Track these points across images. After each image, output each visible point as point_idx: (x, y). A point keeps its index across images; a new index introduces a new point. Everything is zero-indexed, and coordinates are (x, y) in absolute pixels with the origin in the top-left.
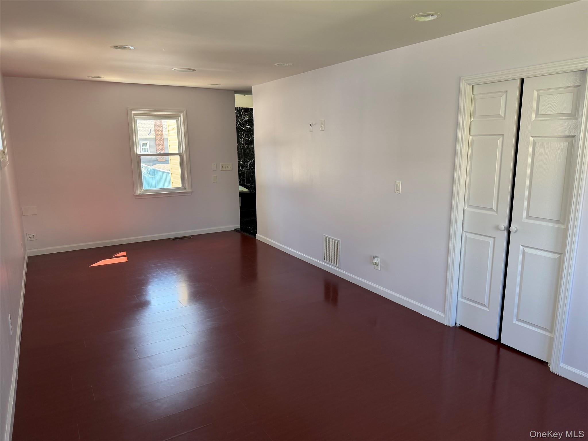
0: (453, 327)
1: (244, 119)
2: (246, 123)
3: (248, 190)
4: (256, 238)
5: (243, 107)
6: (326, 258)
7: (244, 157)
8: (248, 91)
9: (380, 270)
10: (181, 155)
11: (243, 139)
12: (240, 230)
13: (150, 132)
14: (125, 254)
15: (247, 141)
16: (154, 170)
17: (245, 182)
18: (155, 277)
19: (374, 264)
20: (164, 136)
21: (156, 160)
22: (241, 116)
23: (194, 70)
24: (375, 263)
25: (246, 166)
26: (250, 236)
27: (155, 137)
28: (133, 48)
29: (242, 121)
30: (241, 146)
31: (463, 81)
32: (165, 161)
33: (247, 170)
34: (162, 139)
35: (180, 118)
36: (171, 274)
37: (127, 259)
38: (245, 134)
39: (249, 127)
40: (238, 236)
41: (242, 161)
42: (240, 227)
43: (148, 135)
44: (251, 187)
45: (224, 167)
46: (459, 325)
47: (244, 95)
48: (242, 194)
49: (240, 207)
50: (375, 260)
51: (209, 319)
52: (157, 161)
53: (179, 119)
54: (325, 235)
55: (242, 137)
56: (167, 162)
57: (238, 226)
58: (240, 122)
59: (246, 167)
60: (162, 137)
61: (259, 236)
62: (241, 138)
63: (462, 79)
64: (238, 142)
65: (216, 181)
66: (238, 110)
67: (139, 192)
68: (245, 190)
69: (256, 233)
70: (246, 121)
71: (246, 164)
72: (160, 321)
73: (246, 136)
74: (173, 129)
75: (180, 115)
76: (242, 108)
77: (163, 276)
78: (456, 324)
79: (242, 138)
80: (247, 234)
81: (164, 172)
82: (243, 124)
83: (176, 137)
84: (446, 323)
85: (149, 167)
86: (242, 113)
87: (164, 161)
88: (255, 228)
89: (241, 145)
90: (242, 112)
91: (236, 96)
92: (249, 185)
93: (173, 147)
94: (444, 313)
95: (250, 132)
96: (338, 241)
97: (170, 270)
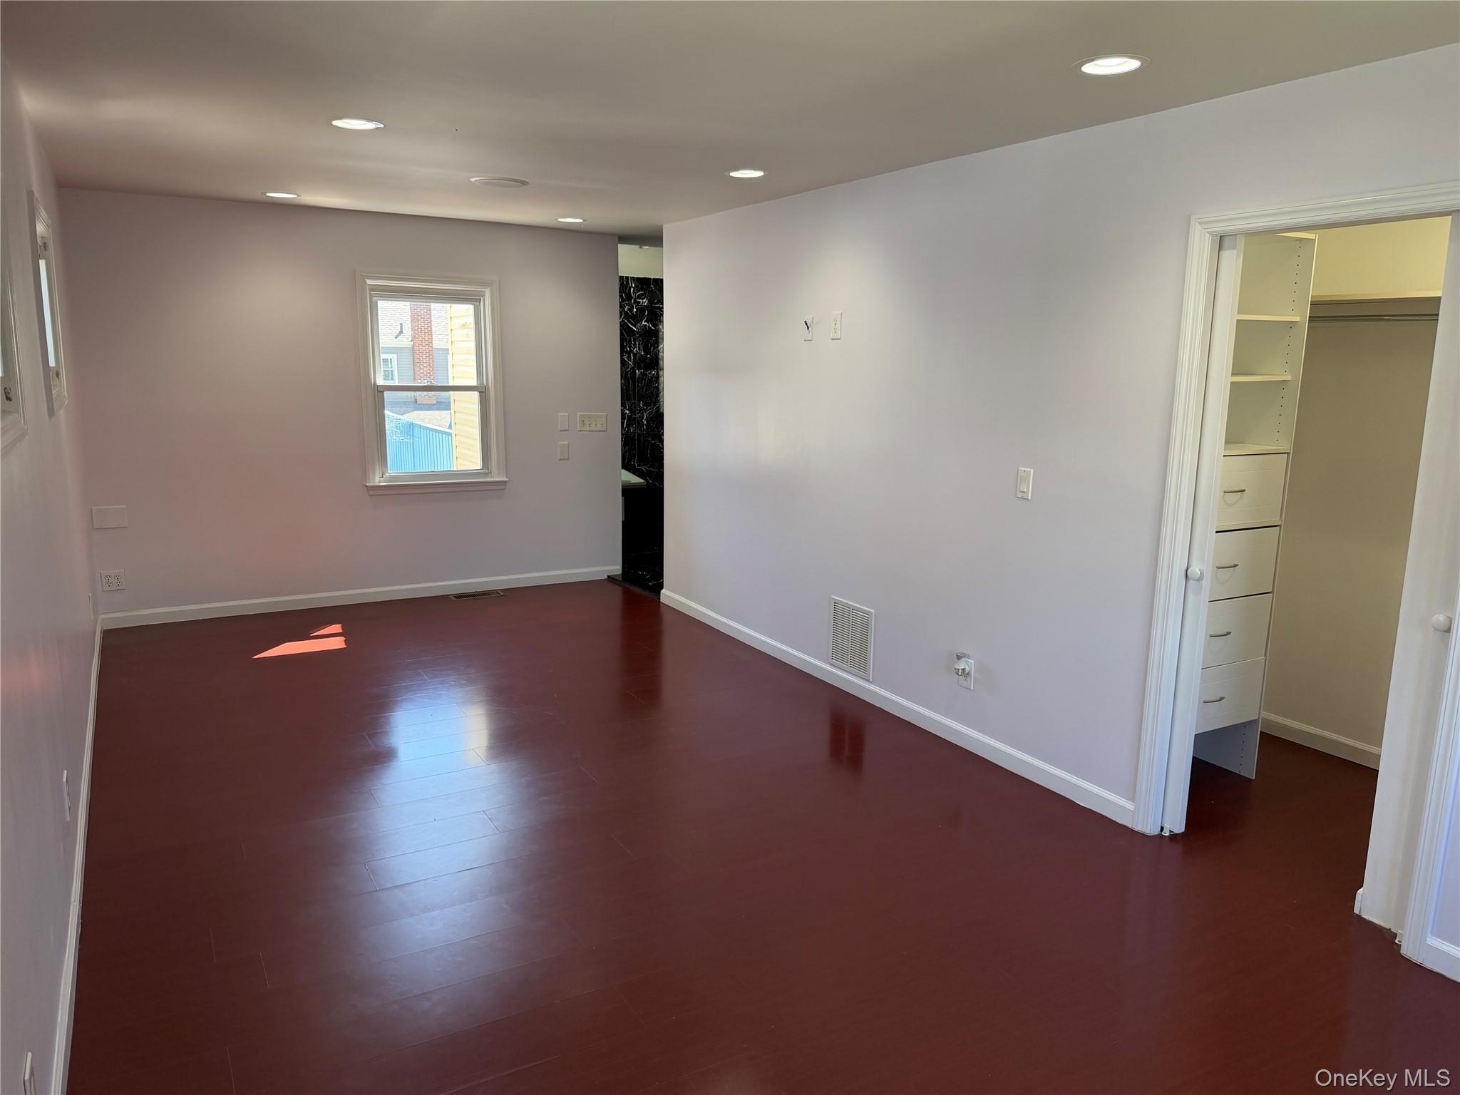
0: (1155, 836)
1: (638, 305)
2: (643, 316)
3: (643, 481)
4: (661, 600)
5: (636, 276)
6: (837, 655)
7: (634, 399)
8: (652, 238)
9: (972, 689)
10: (482, 391)
11: (634, 354)
12: (620, 579)
13: (401, 332)
14: (340, 630)
15: (643, 359)
16: (412, 426)
17: (634, 462)
18: (415, 690)
19: (958, 674)
20: (434, 342)
21: (413, 400)
22: (629, 297)
23: (524, 183)
24: (960, 671)
25: (638, 421)
26: (646, 594)
27: (412, 343)
28: (382, 126)
29: (631, 310)
30: (627, 373)
31: (1198, 225)
32: (434, 405)
33: (641, 430)
34: (430, 348)
35: (484, 300)
36: (453, 683)
37: (345, 641)
38: (637, 343)
39: (649, 326)
40: (616, 593)
41: (628, 410)
42: (620, 572)
43: (396, 338)
44: (649, 473)
45: (587, 422)
46: (1171, 831)
47: (641, 247)
48: (628, 491)
49: (623, 522)
50: (961, 665)
51: (544, 798)
52: (416, 402)
53: (480, 302)
54: (836, 598)
55: (630, 349)
56: (445, 406)
57: (616, 568)
58: (626, 313)
59: (640, 424)
60: (430, 345)
61: (668, 595)
62: (629, 353)
63: (1193, 221)
64: (623, 363)
65: (566, 457)
66: (624, 282)
67: (377, 480)
68: (635, 479)
69: (662, 588)
70: (641, 310)
71: (637, 416)
72: (427, 799)
73: (642, 348)
74: (464, 326)
75: (484, 292)
76: (633, 278)
77: (434, 686)
78: (1162, 829)
79: (631, 351)
80: (639, 590)
81: (436, 431)
82: (633, 317)
83: (472, 345)
84: (1138, 827)
85: (399, 417)
86: (634, 291)
87: (431, 404)
88: (660, 575)
89: (627, 368)
90: (634, 288)
91: (623, 249)
92: (644, 468)
93: (463, 370)
94: (1134, 802)
95: (652, 338)
96: (868, 613)
97: (451, 672)
